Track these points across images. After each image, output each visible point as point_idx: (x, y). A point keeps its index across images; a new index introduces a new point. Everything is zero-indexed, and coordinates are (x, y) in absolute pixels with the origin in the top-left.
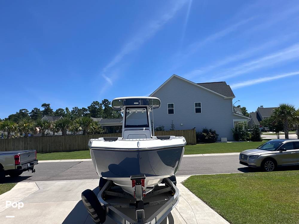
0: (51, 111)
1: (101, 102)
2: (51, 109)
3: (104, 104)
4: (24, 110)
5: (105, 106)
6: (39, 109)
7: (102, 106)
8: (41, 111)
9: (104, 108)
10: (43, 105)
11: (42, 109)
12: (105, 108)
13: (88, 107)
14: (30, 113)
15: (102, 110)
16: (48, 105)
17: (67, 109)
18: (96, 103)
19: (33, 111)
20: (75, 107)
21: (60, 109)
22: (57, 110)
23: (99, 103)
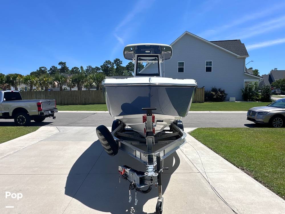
0: (67, 69)
1: (112, 61)
2: (67, 67)
3: (116, 64)
4: (43, 67)
5: (117, 65)
6: (57, 67)
7: (114, 65)
8: (59, 69)
9: (115, 67)
10: (60, 64)
11: (59, 67)
12: (117, 68)
13: (101, 66)
14: (48, 71)
15: (114, 69)
16: (65, 63)
17: (82, 67)
18: (109, 62)
19: (51, 69)
20: (89, 66)
21: (75, 68)
22: (72, 68)
23: (111, 62)
